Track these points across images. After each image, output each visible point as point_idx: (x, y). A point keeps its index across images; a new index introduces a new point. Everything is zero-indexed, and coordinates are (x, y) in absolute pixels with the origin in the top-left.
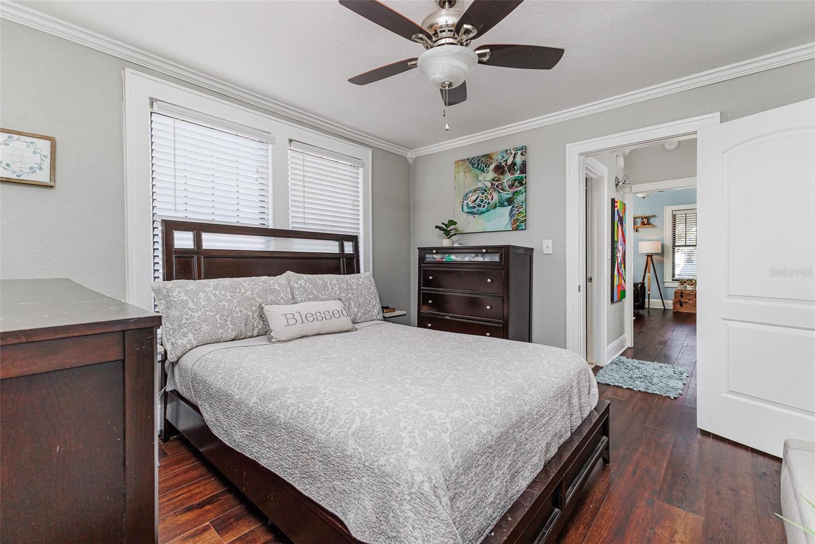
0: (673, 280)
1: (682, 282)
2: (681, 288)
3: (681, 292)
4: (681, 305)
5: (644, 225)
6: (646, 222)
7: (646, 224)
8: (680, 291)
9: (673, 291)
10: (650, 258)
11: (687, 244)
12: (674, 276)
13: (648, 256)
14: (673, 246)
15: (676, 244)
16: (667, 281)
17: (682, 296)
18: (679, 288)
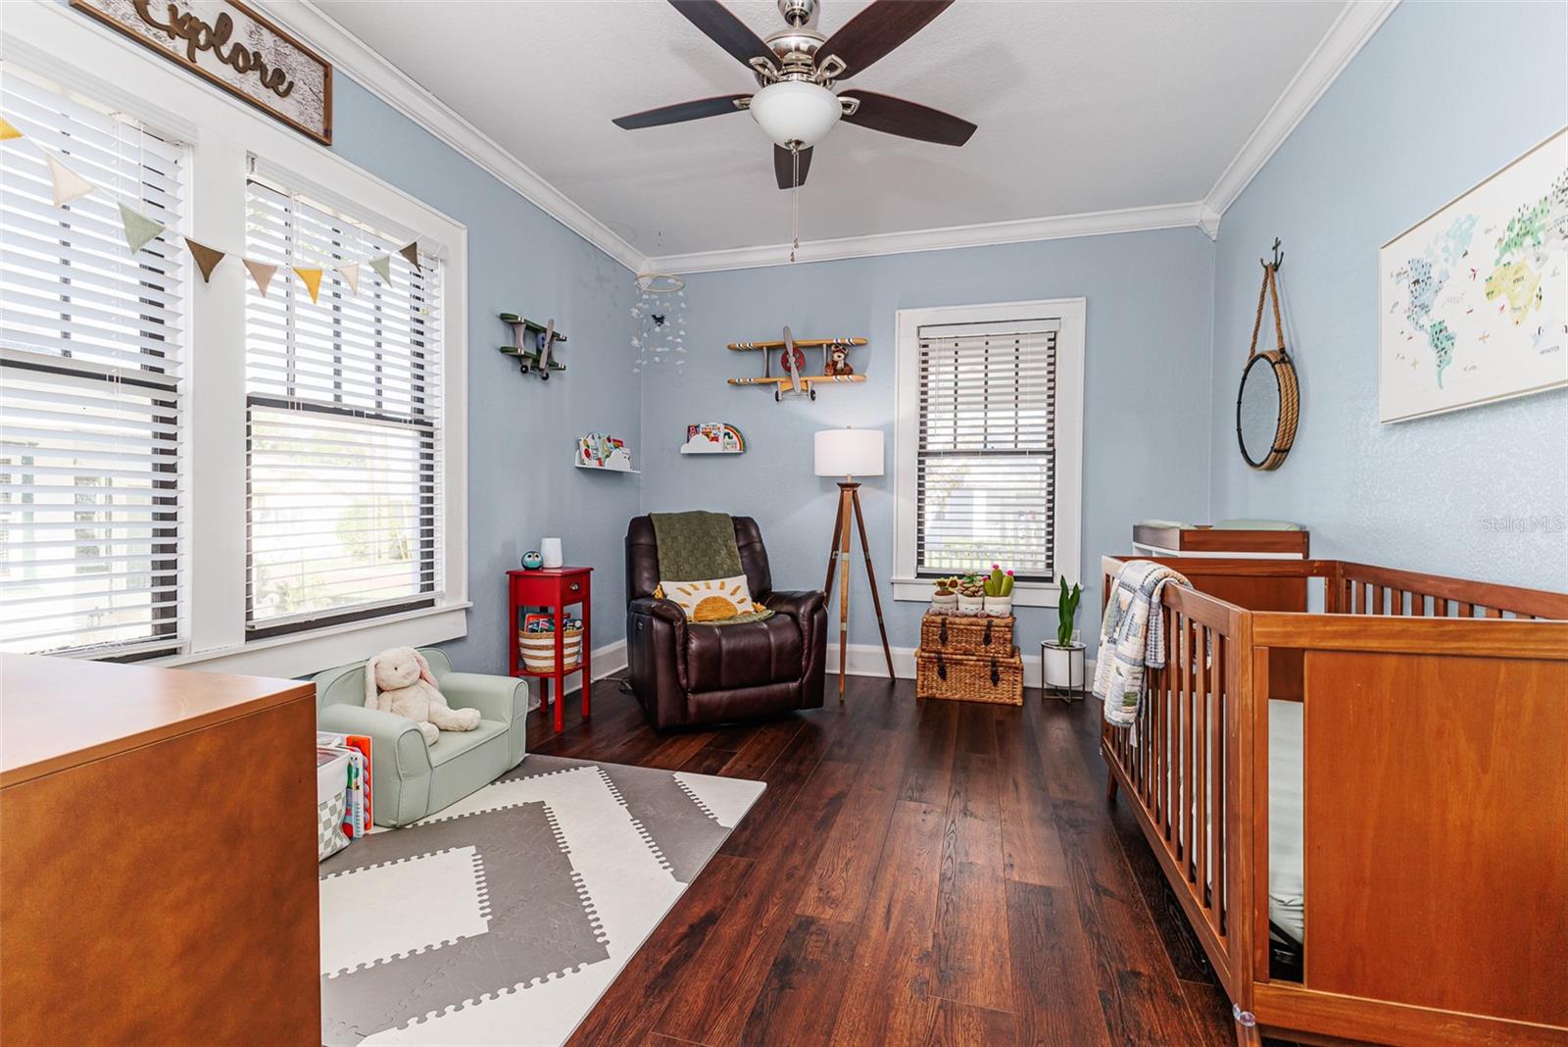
0: (920, 575)
1: (947, 583)
2: (943, 604)
3: (944, 624)
4: (943, 674)
5: (836, 372)
6: (840, 365)
7: (842, 372)
8: (939, 619)
9: (918, 616)
10: (848, 494)
11: (960, 447)
12: (920, 562)
13: (843, 486)
14: (920, 454)
15: (930, 448)
16: (900, 578)
17: (944, 639)
18: (936, 607)
